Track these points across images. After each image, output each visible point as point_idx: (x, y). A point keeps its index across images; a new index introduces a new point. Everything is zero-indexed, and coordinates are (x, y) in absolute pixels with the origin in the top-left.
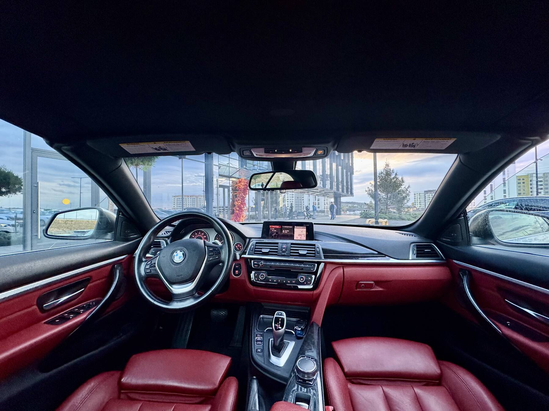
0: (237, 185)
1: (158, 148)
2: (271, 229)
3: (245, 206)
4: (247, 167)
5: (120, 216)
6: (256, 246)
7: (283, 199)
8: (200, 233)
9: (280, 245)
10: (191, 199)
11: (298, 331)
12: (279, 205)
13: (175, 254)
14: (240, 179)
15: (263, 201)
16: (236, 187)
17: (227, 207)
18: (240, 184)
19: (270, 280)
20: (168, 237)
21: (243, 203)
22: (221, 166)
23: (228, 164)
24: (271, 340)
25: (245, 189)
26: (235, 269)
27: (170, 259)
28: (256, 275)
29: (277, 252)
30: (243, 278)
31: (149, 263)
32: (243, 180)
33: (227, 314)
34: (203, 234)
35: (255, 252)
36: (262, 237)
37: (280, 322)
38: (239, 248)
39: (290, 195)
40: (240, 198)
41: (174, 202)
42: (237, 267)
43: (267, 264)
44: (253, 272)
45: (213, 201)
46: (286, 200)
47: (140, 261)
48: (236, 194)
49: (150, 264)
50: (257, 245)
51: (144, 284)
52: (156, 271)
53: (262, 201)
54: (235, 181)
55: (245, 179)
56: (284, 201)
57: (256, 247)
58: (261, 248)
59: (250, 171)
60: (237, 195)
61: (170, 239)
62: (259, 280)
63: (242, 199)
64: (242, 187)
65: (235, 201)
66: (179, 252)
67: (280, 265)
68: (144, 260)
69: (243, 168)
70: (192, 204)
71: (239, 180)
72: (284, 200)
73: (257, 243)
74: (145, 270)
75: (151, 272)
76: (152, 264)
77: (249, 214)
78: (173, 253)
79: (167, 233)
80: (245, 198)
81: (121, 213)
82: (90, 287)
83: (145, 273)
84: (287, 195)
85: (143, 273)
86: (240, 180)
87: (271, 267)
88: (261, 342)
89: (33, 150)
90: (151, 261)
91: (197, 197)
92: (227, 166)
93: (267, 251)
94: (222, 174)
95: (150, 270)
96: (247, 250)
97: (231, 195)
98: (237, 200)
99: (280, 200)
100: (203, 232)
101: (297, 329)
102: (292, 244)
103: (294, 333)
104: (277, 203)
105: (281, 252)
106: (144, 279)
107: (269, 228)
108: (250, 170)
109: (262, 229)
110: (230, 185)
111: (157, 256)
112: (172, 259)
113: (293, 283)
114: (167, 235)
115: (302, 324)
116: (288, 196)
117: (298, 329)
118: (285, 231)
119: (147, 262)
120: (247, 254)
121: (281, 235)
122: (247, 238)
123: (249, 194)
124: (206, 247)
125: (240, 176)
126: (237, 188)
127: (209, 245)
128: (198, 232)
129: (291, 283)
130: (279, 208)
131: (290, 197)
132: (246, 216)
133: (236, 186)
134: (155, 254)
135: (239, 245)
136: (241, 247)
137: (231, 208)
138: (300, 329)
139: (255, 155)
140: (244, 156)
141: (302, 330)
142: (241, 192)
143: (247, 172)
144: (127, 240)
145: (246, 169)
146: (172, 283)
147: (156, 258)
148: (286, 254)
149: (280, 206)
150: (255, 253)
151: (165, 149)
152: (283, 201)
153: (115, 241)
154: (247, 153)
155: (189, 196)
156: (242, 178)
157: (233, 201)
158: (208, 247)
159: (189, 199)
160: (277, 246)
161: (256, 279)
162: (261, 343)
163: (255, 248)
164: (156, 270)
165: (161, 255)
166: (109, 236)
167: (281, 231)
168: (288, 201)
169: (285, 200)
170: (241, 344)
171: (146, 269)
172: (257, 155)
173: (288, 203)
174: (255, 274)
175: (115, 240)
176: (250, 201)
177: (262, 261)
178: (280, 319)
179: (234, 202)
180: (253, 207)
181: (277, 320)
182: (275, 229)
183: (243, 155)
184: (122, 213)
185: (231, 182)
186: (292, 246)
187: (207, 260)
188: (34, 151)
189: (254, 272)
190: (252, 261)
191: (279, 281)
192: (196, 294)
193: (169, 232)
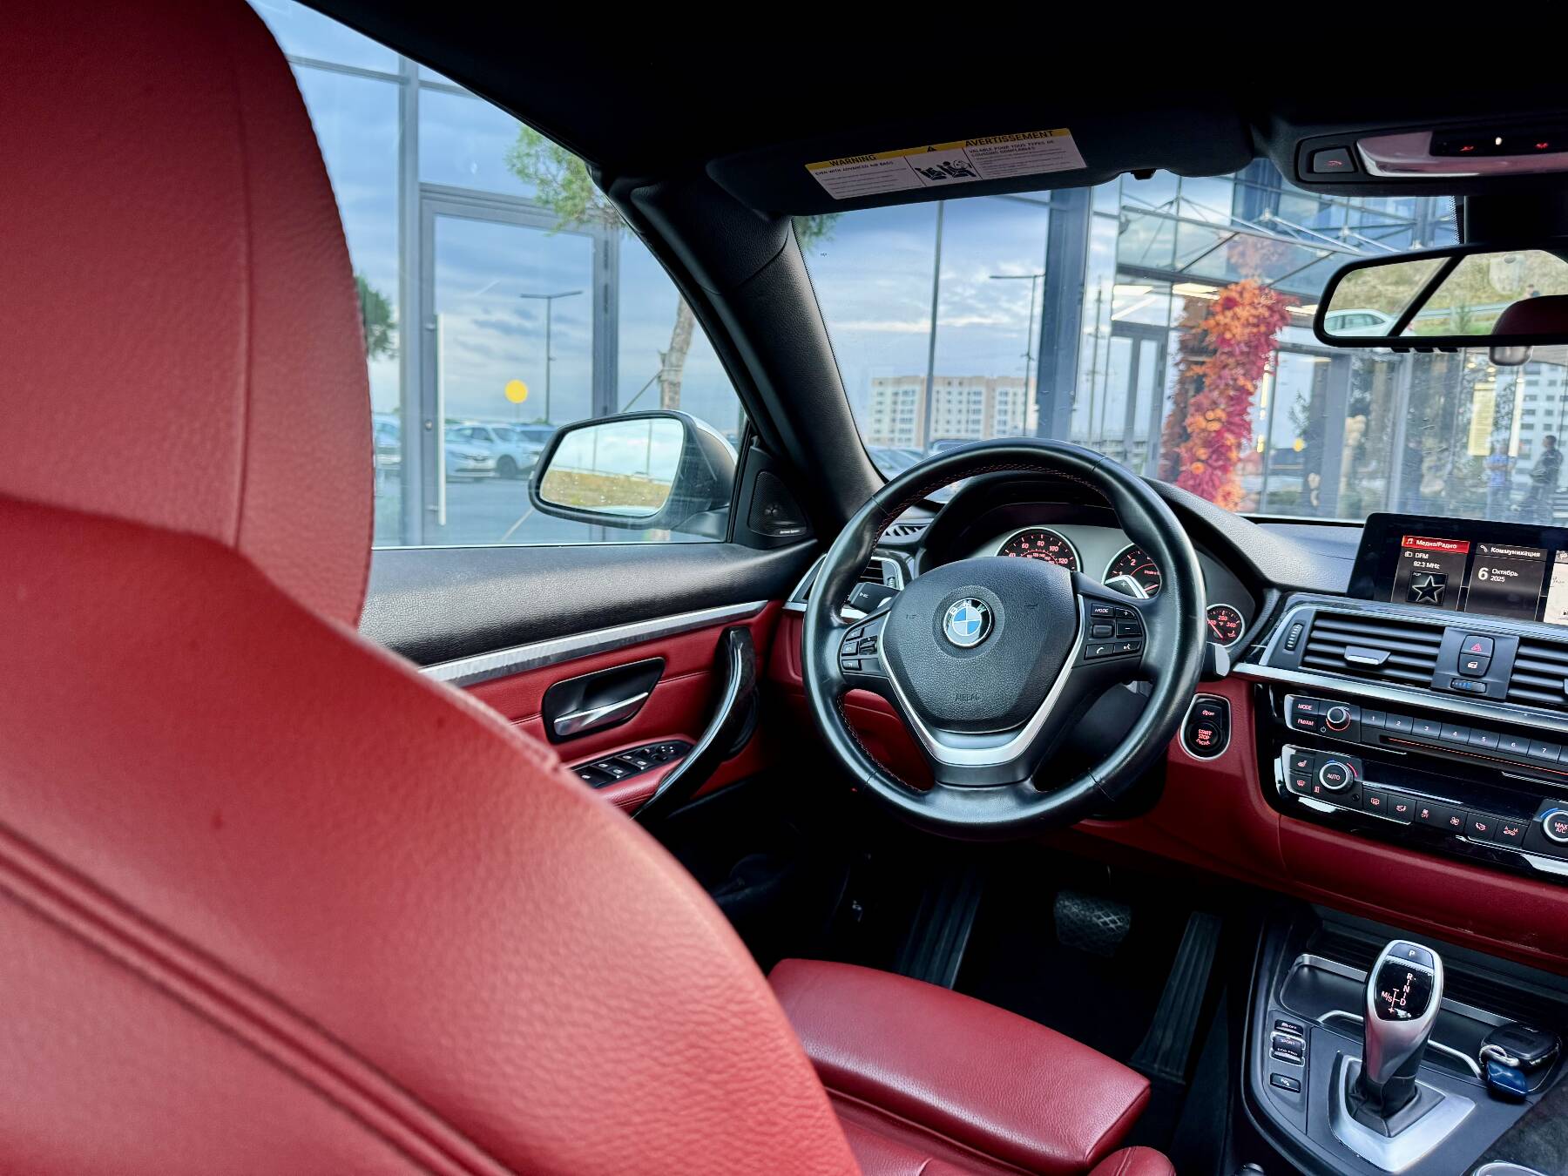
0: (1212, 322)
1: (939, 169)
2: (1407, 554)
3: (1244, 441)
4: (1278, 219)
5: (752, 447)
6: (1314, 628)
7: (1497, 405)
8: (1041, 543)
9: (1450, 640)
10: (961, 394)
11: (1494, 1067)
12: (1465, 446)
13: (953, 611)
14: (1233, 287)
15: (1360, 418)
16: (1206, 333)
17: (1138, 444)
18: (1229, 314)
19: (1375, 802)
20: (911, 549)
21: (1238, 424)
22: (1132, 216)
23: (1171, 203)
24: (1348, 1059)
25: (1256, 347)
26: (1196, 723)
27: (934, 628)
28: (1301, 764)
29: (1429, 671)
30: (1232, 769)
31: (853, 635)
32: (1247, 295)
33: (1128, 927)
34: (1054, 548)
35: (1309, 659)
36: (1354, 592)
37: (1407, 989)
38: (1225, 630)
39: (1552, 383)
40: (1221, 393)
41: (879, 407)
42: (1205, 712)
43: (1365, 721)
44: (1288, 751)
45: (1075, 406)
46: (1517, 413)
47: (824, 627)
48: (1199, 370)
49: (859, 640)
50: (1319, 623)
51: (839, 713)
52: (879, 669)
53: (1353, 415)
54: (1199, 299)
55: (1261, 288)
56: (1504, 422)
57: (1316, 634)
58: (1343, 645)
59: (1300, 240)
60: (1205, 375)
61: (920, 555)
62: (1317, 790)
63: (1231, 398)
64: (1239, 332)
65: (1191, 410)
66: (967, 605)
67: (1439, 738)
68: (835, 620)
69: (1260, 223)
70: (964, 421)
71: (1226, 294)
72: (1503, 412)
73: (1320, 615)
74: (841, 658)
75: (860, 669)
76: (866, 640)
77: (1265, 484)
78: (943, 608)
79: (906, 533)
80: (1251, 394)
81: (755, 438)
82: (664, 692)
83: (842, 672)
84: (1530, 383)
85: (834, 671)
86: (1234, 295)
87: (1384, 739)
88: (1300, 1056)
89: (426, 191)
90: (863, 630)
91: (991, 385)
92: (1166, 217)
93: (1375, 658)
94: (1135, 261)
95: (859, 660)
96: (1266, 644)
97: (1172, 375)
98: (1206, 403)
99: (1474, 416)
100: (1056, 540)
101: (1496, 1056)
102: (1525, 641)
103: (1476, 1069)
104: (1450, 427)
105: (1456, 675)
106: (835, 690)
107: (1398, 549)
108: (1298, 232)
109: (1354, 555)
110: (1173, 324)
111: (886, 612)
112: (943, 629)
113: (1508, 840)
114: (903, 539)
115: (1529, 1044)
116: (1533, 390)
117: (1503, 1059)
118: (1490, 573)
119: (848, 630)
120: (1265, 659)
121: (1464, 590)
122: (1271, 585)
123: (1274, 373)
124: (1080, 597)
125: (1231, 268)
126: (1212, 338)
127: (1096, 592)
128: (1032, 538)
129: (1494, 834)
130: (1463, 461)
131: (1550, 398)
132: (1243, 498)
133: (1204, 325)
134: (868, 606)
135: (1226, 618)
136: (1233, 625)
137: (1162, 450)
138: (1514, 1062)
139: (1374, 171)
140: (1309, 178)
141: (1524, 1068)
142: (1231, 361)
143: (1281, 249)
144: (767, 544)
145: (1273, 226)
146: (937, 722)
147: (880, 619)
148: (1481, 687)
149: (1472, 451)
150: (1305, 664)
151: (963, 172)
152: (1496, 424)
153: (731, 542)
154: (1331, 162)
155: (956, 383)
156: (1243, 281)
157: (1181, 412)
158: (1091, 602)
159: (955, 397)
160: (1437, 645)
161: (1301, 783)
162: (1298, 1060)
163: (1311, 640)
164: (878, 665)
165: (901, 610)
166: (710, 523)
167: (1469, 571)
168: (1529, 419)
169: (1511, 413)
170: (1180, 1074)
171: (843, 655)
172: (1382, 166)
173: (1527, 434)
174: (1294, 759)
175: (731, 538)
176: (1281, 417)
177: (1341, 705)
178: (1410, 976)
179: (1184, 416)
180: (1290, 451)
181: (1392, 977)
182: (1435, 556)
183: (1310, 169)
184: (760, 437)
185: (1179, 304)
186: (1524, 650)
187: (1082, 655)
188: (428, 194)
189: (1293, 752)
190: (1289, 699)
191: (1425, 812)
192: (1028, 784)
193: (912, 529)
